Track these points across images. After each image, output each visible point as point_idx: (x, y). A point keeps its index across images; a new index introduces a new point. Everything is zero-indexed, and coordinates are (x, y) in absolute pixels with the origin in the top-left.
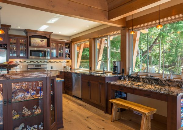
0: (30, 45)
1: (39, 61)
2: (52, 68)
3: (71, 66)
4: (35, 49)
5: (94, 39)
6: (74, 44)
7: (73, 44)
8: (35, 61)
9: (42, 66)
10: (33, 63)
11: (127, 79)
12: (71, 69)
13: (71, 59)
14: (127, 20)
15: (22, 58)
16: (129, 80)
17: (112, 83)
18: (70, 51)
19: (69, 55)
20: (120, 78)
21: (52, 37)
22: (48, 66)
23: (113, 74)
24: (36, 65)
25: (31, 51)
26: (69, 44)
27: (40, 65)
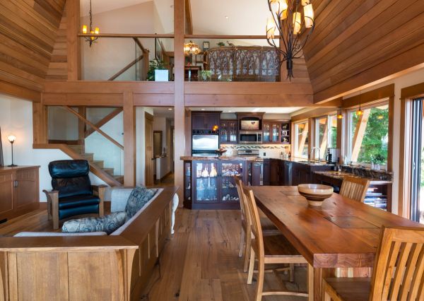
0: (240, 129)
1: (250, 146)
2: (265, 154)
3: (290, 153)
4: (247, 133)
5: (314, 119)
6: (294, 124)
7: (292, 123)
8: (246, 146)
9: (253, 152)
10: (243, 148)
11: (340, 170)
12: (290, 156)
13: (290, 143)
14: (343, 99)
15: (233, 142)
16: (342, 171)
17: (316, 172)
18: (289, 133)
19: (287, 138)
20: (332, 169)
21: (265, 118)
22: (261, 152)
23: (328, 163)
24: (247, 151)
25: (242, 135)
26: (288, 124)
27: (250, 151)
